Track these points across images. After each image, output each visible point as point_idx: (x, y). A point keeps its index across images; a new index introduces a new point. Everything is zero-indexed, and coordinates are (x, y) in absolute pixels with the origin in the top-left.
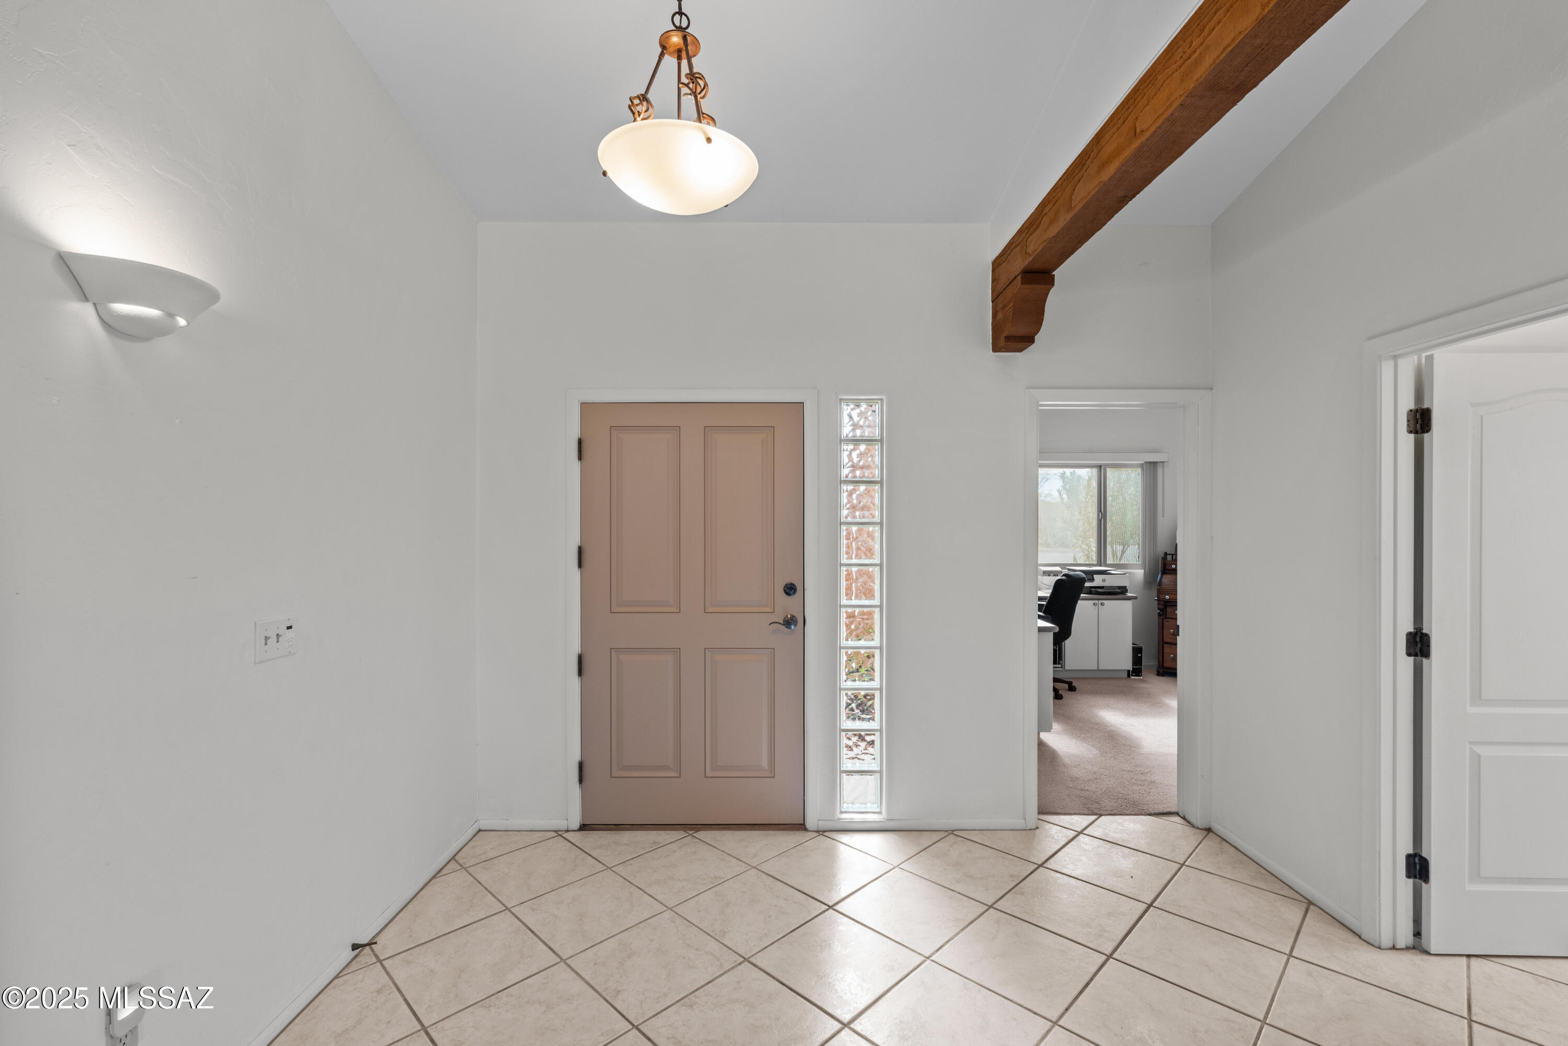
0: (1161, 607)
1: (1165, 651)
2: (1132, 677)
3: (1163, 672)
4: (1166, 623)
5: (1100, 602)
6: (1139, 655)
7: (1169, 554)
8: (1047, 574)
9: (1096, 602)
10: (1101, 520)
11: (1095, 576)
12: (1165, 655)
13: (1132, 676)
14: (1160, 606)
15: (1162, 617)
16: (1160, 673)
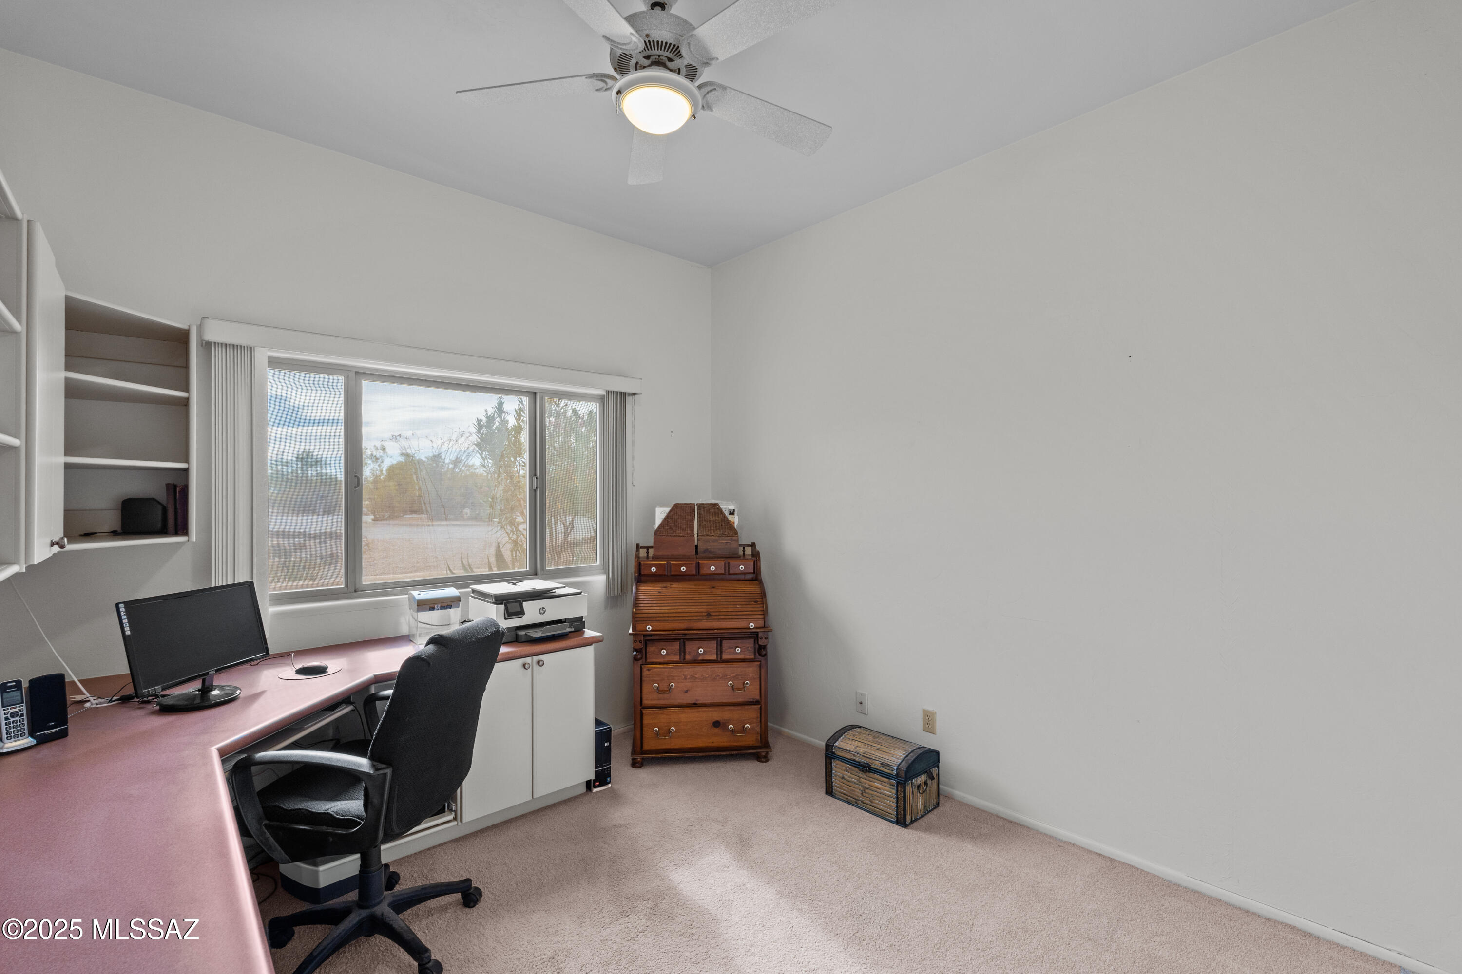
0: (640, 646)
1: (645, 722)
2: (595, 790)
3: (643, 759)
4: (646, 673)
5: (536, 658)
6: (606, 744)
7: (642, 548)
8: (428, 607)
9: (528, 660)
10: (535, 491)
11: (525, 604)
12: (645, 729)
13: (595, 787)
14: (638, 643)
15: (640, 662)
16: (638, 762)
